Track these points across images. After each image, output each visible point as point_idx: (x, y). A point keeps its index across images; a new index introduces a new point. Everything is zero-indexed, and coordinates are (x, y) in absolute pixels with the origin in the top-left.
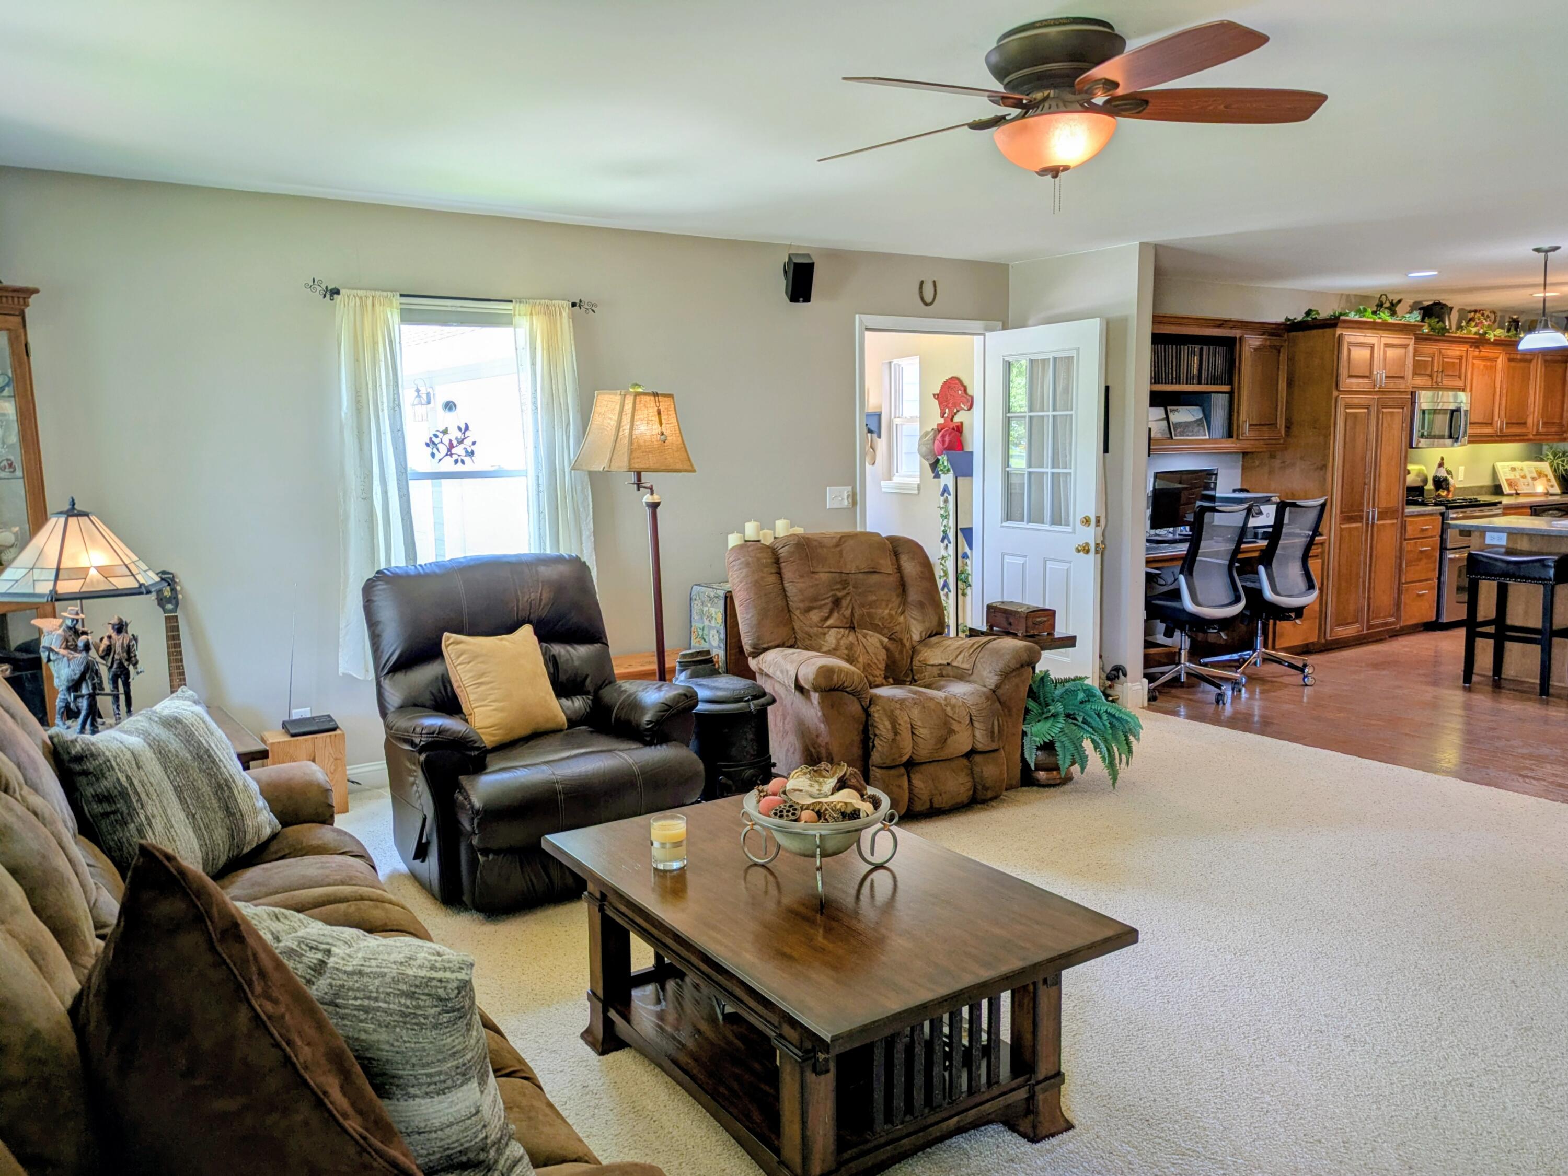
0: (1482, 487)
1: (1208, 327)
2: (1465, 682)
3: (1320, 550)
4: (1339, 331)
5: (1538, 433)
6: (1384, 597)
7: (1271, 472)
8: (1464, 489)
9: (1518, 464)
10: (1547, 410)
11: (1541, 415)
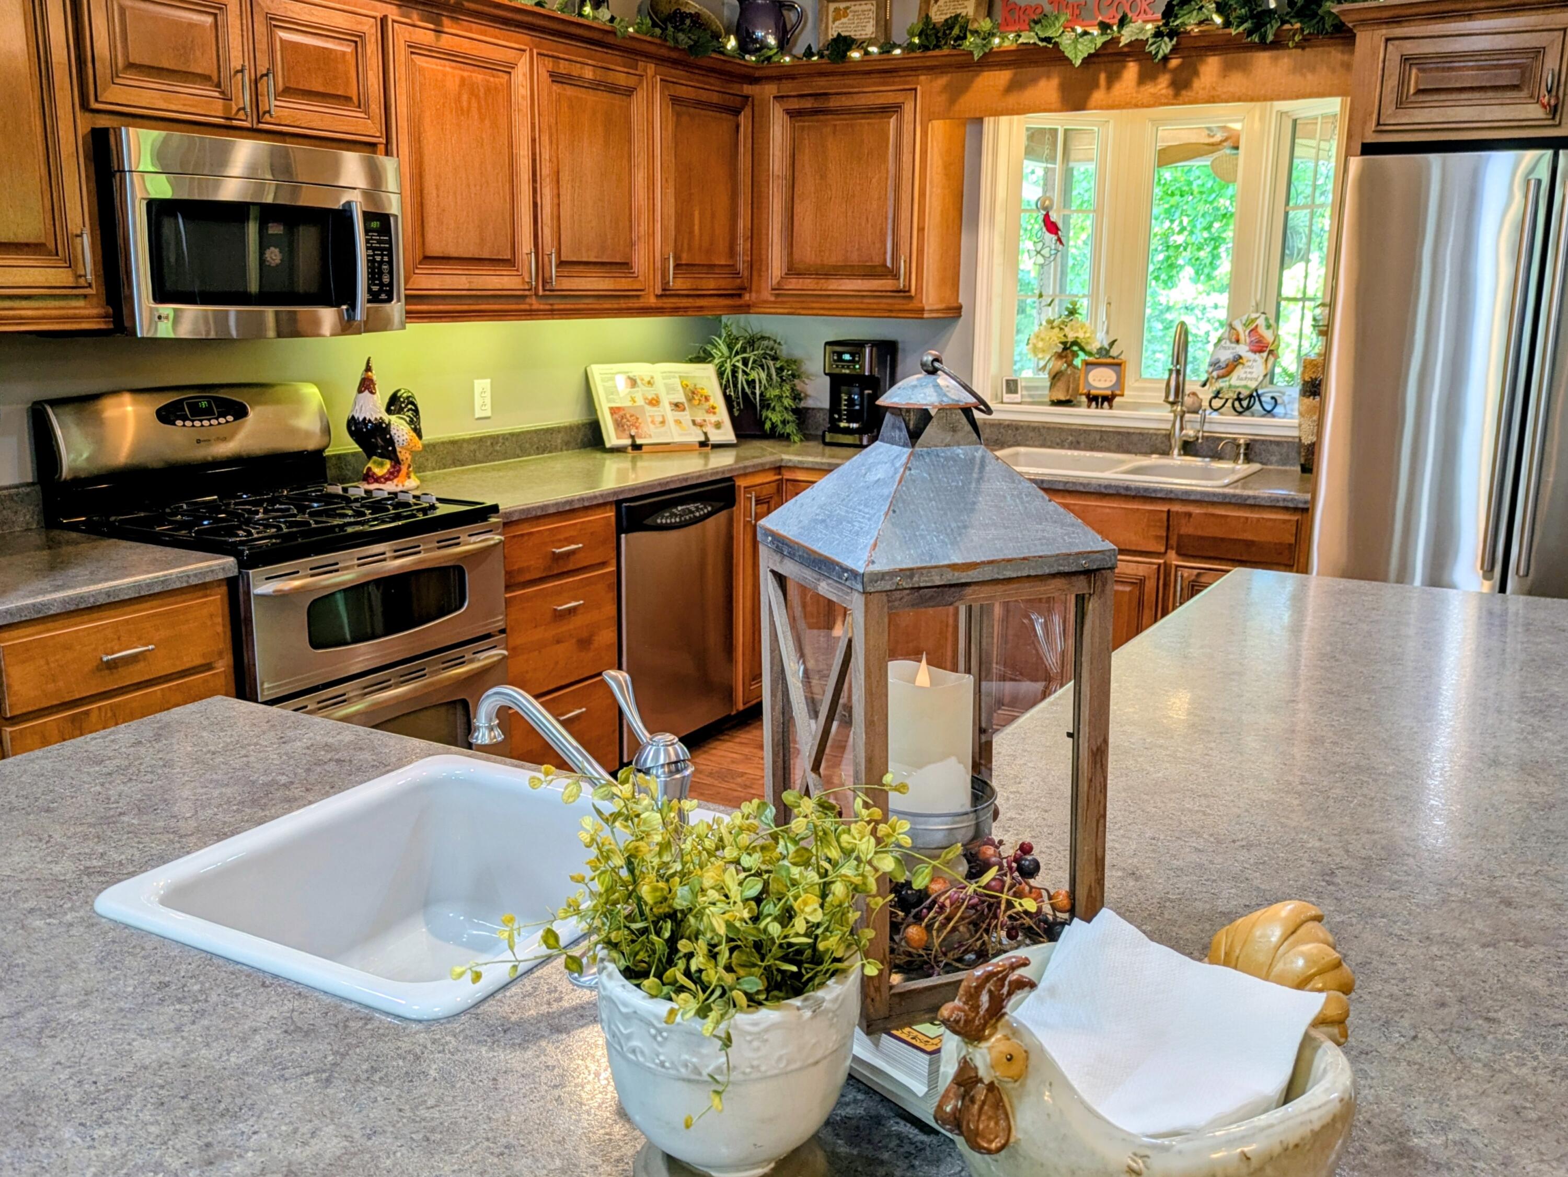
5: (667, 292)
8: (495, 439)
9: (641, 369)
10: (691, 232)
11: (672, 244)
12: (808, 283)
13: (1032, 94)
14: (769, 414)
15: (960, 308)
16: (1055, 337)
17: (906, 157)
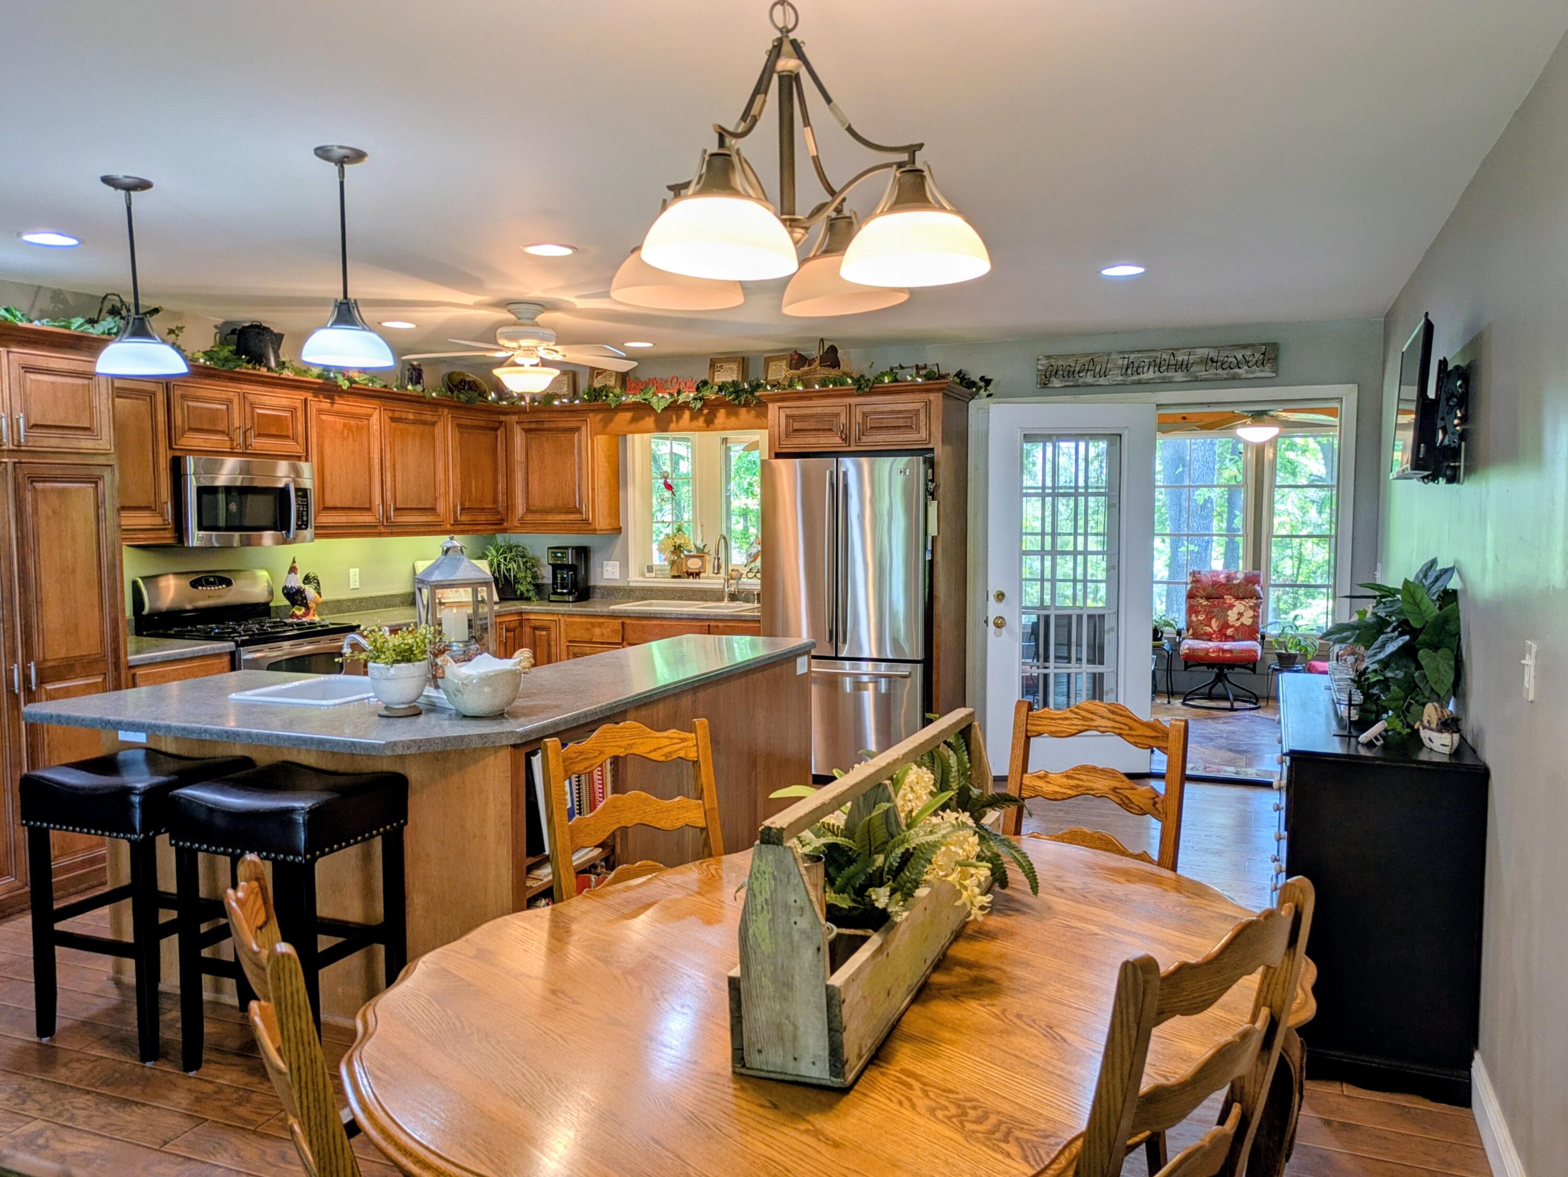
0: (393, 596)
8: (361, 600)
10: (470, 491)
11: (459, 499)
12: (537, 517)
13: (643, 424)
14: (520, 586)
15: (620, 529)
16: (671, 542)
17: (584, 453)
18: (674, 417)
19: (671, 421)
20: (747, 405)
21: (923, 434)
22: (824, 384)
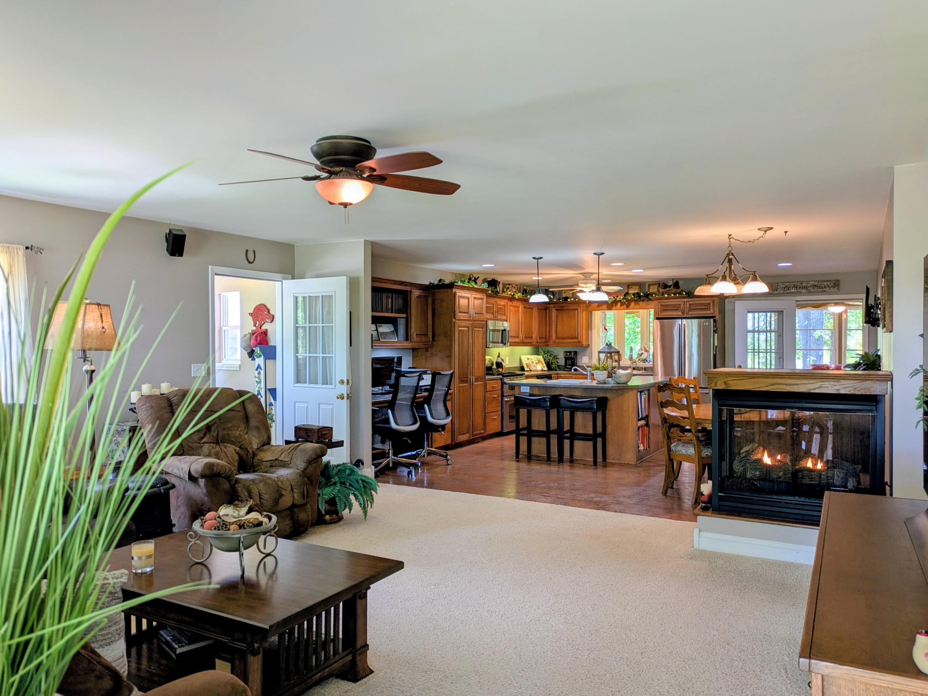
0: (516, 367)
1: (394, 284)
2: (516, 458)
3: (450, 397)
4: (454, 290)
5: (537, 342)
6: (479, 421)
7: (426, 359)
9: (530, 357)
10: (541, 331)
11: (538, 333)
12: (560, 340)
13: (601, 307)
14: (554, 364)
15: (589, 344)
17: (579, 318)
18: (614, 305)
19: (613, 306)
20: (643, 301)
21: (712, 311)
22: (675, 294)
